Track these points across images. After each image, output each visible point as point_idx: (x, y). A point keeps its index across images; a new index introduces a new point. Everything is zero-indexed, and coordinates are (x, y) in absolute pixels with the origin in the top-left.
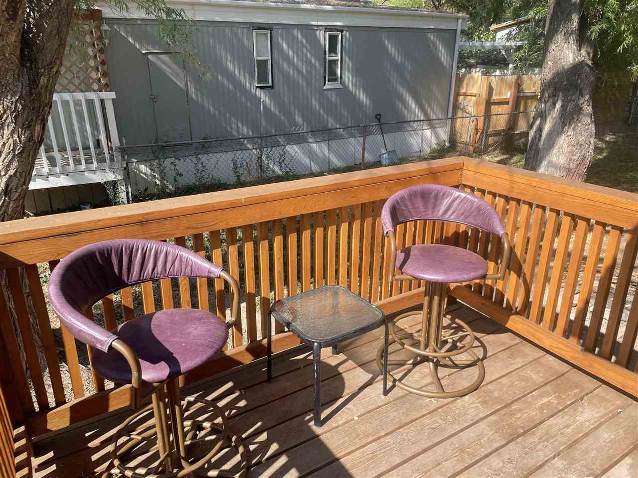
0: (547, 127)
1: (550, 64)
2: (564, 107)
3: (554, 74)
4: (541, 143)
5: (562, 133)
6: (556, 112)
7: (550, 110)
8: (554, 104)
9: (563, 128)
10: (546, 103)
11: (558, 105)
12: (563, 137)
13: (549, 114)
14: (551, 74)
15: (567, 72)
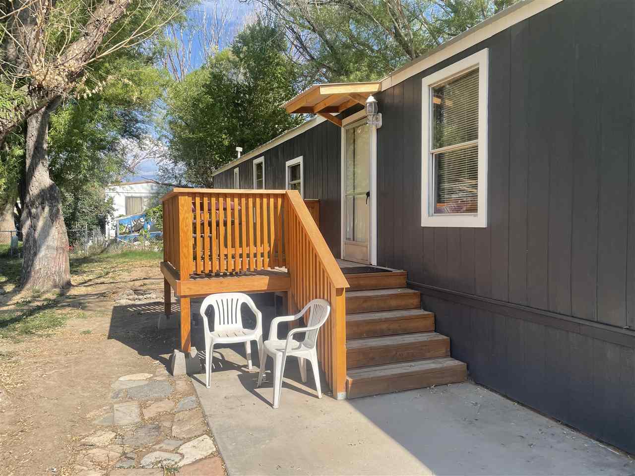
0: (40, 224)
1: (37, 184)
2: (51, 210)
3: (40, 190)
4: (37, 235)
5: (53, 226)
6: (45, 213)
7: (41, 213)
8: (43, 209)
9: (53, 223)
10: (37, 208)
11: (47, 209)
12: (54, 228)
13: (41, 215)
14: (38, 190)
15: (48, 189)
